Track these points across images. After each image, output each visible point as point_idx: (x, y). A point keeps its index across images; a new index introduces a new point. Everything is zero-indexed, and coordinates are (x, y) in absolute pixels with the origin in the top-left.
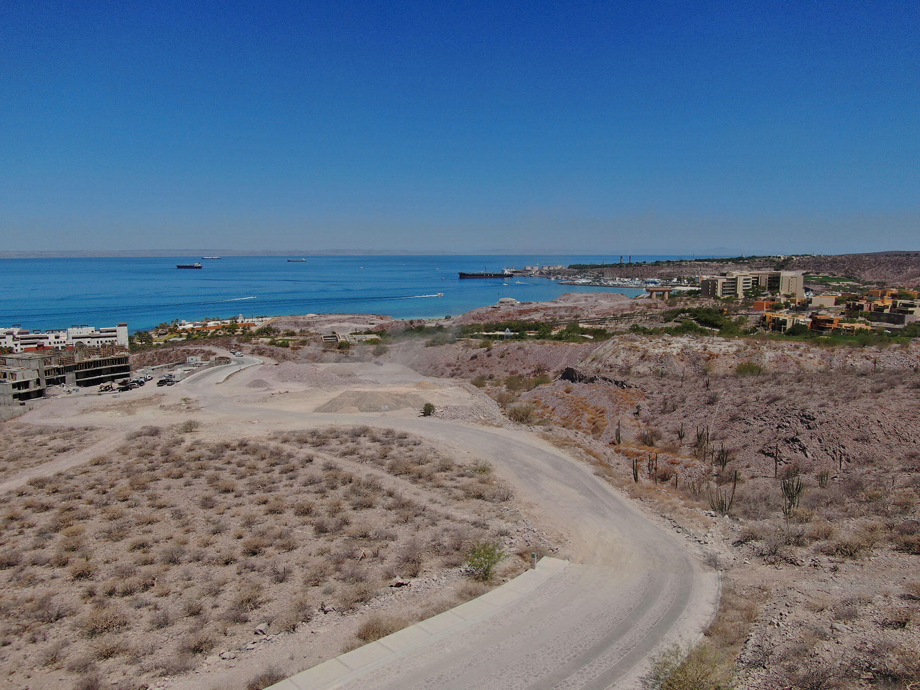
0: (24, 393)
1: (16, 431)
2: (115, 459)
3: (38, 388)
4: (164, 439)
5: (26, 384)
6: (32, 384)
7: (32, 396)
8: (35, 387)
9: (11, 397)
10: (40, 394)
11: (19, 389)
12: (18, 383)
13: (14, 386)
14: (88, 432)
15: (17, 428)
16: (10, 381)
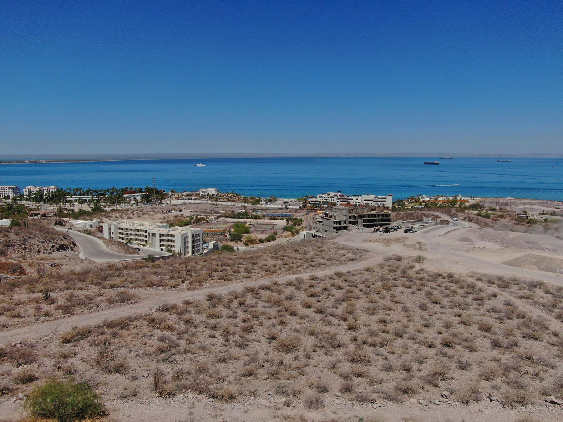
0: (338, 227)
1: (332, 245)
2: (376, 270)
3: (345, 225)
4: (404, 264)
5: (339, 222)
6: (342, 223)
7: (342, 229)
8: (343, 224)
9: (332, 228)
10: (345, 228)
11: (336, 225)
12: (336, 221)
13: (335, 222)
14: (365, 253)
15: (333, 244)
16: (333, 220)
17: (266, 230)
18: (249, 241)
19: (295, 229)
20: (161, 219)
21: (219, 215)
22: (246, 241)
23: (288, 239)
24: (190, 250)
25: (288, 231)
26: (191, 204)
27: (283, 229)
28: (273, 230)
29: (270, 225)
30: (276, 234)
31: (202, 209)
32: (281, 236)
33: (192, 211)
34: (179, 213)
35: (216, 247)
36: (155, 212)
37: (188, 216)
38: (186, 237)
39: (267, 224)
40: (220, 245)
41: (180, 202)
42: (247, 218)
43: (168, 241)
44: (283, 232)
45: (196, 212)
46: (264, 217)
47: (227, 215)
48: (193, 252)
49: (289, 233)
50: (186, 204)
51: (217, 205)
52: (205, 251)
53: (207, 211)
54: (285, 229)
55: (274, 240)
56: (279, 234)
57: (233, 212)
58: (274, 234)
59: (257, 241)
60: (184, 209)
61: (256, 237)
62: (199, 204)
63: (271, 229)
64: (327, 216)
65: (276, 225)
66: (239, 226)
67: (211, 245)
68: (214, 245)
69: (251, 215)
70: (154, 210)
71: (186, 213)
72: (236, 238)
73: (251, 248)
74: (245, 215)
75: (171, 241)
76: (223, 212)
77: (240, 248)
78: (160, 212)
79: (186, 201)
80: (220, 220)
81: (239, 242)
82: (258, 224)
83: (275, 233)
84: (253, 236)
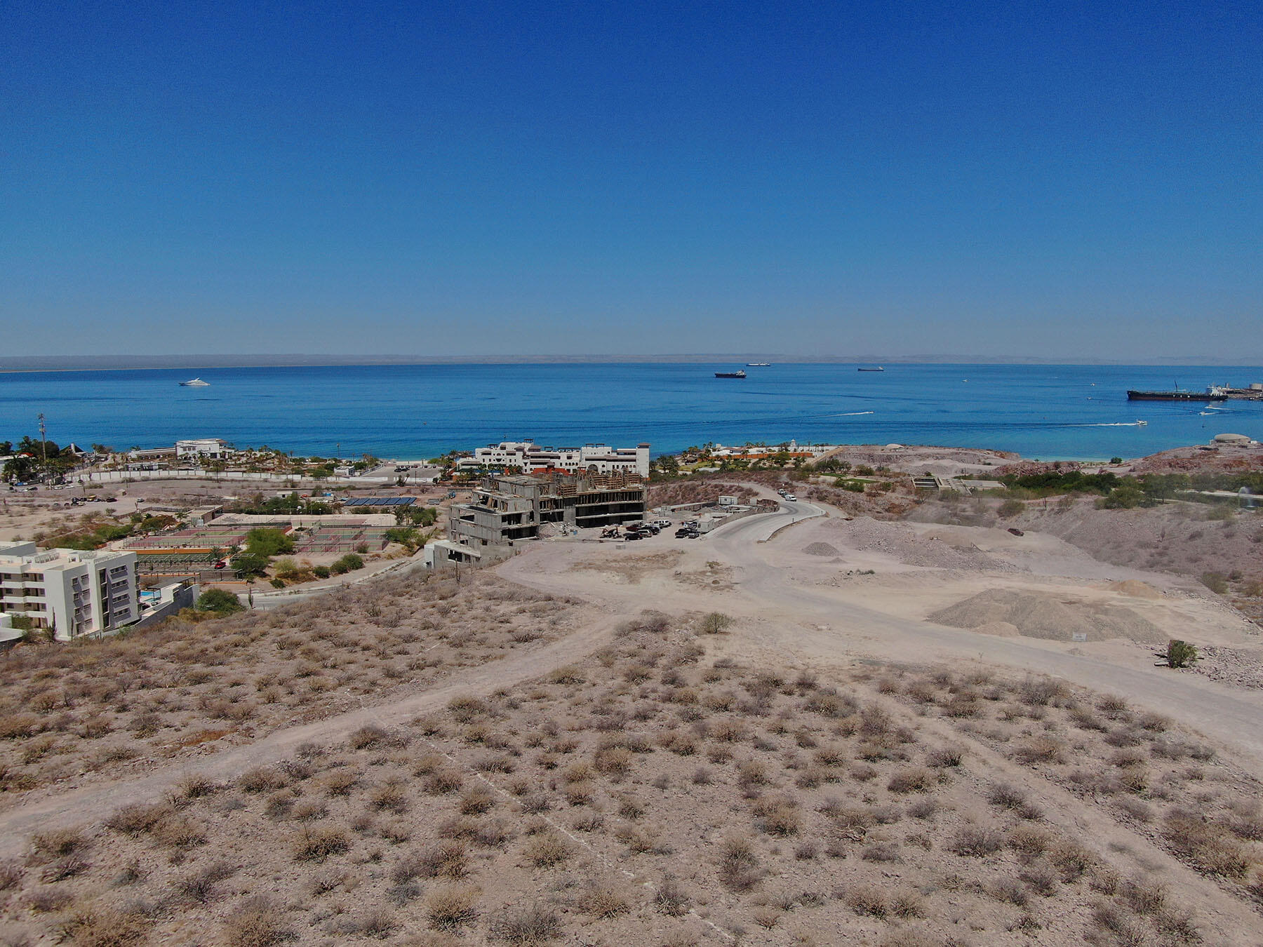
0: (514, 530)
3: (531, 524)
4: (673, 642)
5: (517, 518)
6: (524, 518)
7: (524, 533)
8: (527, 522)
9: (499, 533)
10: (532, 532)
11: (510, 524)
12: (509, 515)
13: (504, 518)
14: (570, 608)
16: (500, 512)
17: (341, 541)
18: (286, 576)
19: (415, 536)
20: (44, 524)
21: (217, 507)
22: (279, 576)
23: (394, 563)
24: (95, 614)
25: (396, 541)
26: (146, 480)
27: (384, 536)
28: (357, 542)
29: (354, 527)
30: (365, 552)
31: (174, 493)
32: (378, 556)
33: (145, 498)
34: (103, 507)
35: (183, 598)
36: (30, 506)
37: (129, 515)
38: (80, 580)
39: (345, 526)
40: (198, 591)
41: (116, 476)
42: (295, 513)
43: (27, 592)
44: (384, 545)
45: (158, 501)
46: (338, 507)
47: (242, 507)
48: (106, 621)
49: (399, 546)
50: (134, 481)
51: (218, 481)
52: (148, 614)
53: (188, 498)
54: (391, 536)
55: (357, 568)
56: (373, 551)
57: (259, 499)
58: (360, 552)
59: (310, 573)
60: (124, 494)
61: (306, 563)
62: (169, 479)
63: (356, 538)
64: (485, 503)
65: (370, 526)
66: (264, 536)
67: (167, 595)
68: (176, 595)
69: (308, 503)
70: (32, 501)
71: (126, 506)
72: (250, 569)
73: (291, 593)
74: (291, 506)
75: (38, 592)
76: (233, 498)
77: (256, 596)
78: (47, 506)
79: (135, 475)
80: (219, 520)
81: (257, 579)
82: (321, 527)
83: (363, 550)
84: (298, 561)
